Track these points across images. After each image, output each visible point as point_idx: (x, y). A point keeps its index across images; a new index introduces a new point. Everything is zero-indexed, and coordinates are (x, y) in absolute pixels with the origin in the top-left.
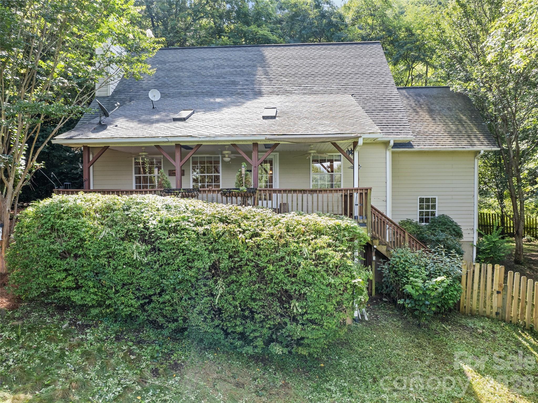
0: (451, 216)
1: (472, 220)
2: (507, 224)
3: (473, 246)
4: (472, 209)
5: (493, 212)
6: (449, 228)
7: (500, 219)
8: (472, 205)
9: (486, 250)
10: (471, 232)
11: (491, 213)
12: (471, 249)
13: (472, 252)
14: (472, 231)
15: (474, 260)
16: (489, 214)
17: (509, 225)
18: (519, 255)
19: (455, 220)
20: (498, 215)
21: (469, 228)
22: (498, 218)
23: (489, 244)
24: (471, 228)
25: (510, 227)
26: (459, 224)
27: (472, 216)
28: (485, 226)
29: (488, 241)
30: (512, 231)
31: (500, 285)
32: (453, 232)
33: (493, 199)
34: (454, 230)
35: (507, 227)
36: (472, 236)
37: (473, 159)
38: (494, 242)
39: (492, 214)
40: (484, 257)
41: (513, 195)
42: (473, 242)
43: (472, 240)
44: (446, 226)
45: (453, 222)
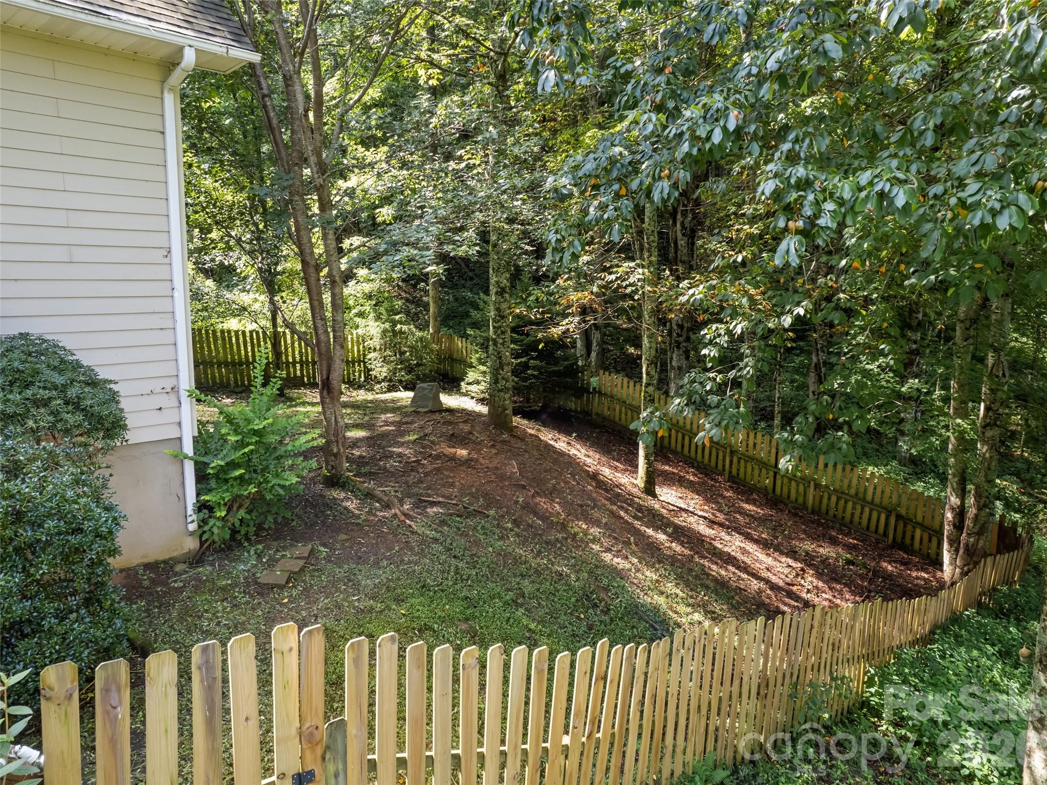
0: (67, 342)
1: (168, 352)
2: (287, 356)
3: (179, 458)
4: (164, 304)
5: (254, 326)
6: (46, 403)
7: (269, 345)
8: (163, 288)
9: (233, 465)
10: (171, 401)
11: (247, 331)
12: (173, 469)
13: (178, 480)
14: (173, 396)
15: (190, 511)
16: (244, 333)
17: (291, 360)
18: (335, 455)
19: (86, 360)
20: (264, 333)
21: (157, 385)
22: (266, 343)
23: (241, 444)
24: (169, 384)
25: (294, 363)
26: (103, 374)
27: (167, 337)
28: (233, 364)
29: (236, 432)
30: (298, 373)
31: (306, 737)
32: (72, 419)
33: (252, 295)
34: (76, 405)
35: (288, 363)
36: (170, 416)
37: (154, 89)
38: (256, 433)
39: (251, 332)
40: (227, 496)
41: (308, 258)
42: (180, 439)
43: (173, 433)
44: (29, 393)
45: (77, 365)
